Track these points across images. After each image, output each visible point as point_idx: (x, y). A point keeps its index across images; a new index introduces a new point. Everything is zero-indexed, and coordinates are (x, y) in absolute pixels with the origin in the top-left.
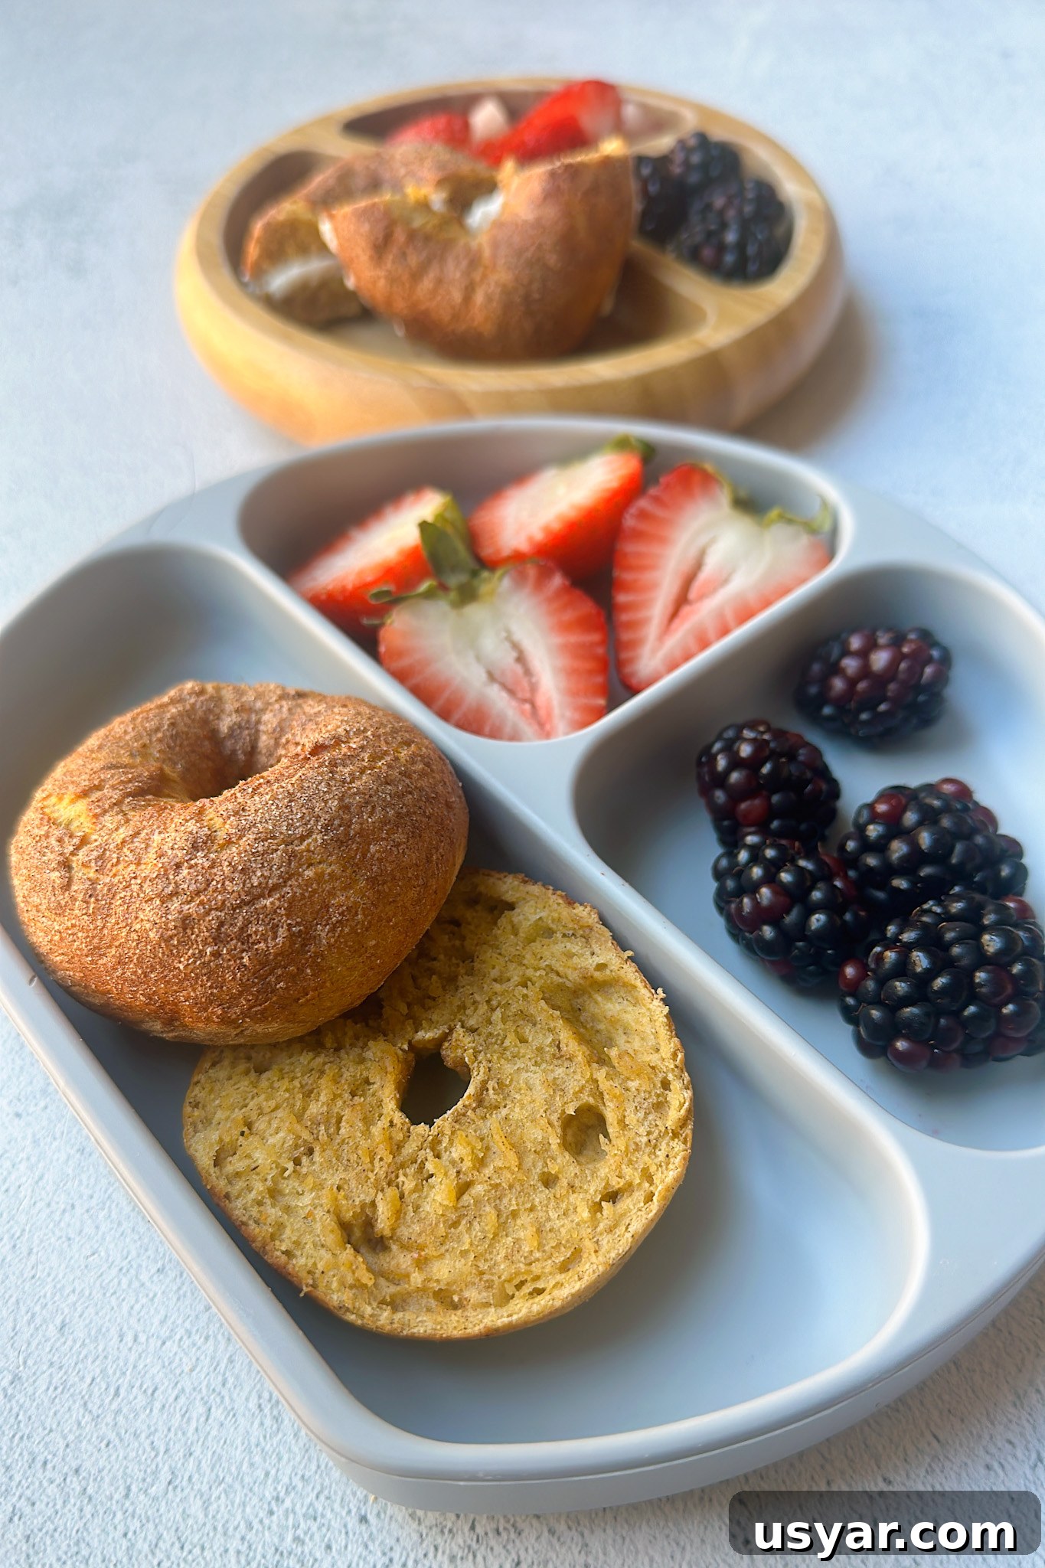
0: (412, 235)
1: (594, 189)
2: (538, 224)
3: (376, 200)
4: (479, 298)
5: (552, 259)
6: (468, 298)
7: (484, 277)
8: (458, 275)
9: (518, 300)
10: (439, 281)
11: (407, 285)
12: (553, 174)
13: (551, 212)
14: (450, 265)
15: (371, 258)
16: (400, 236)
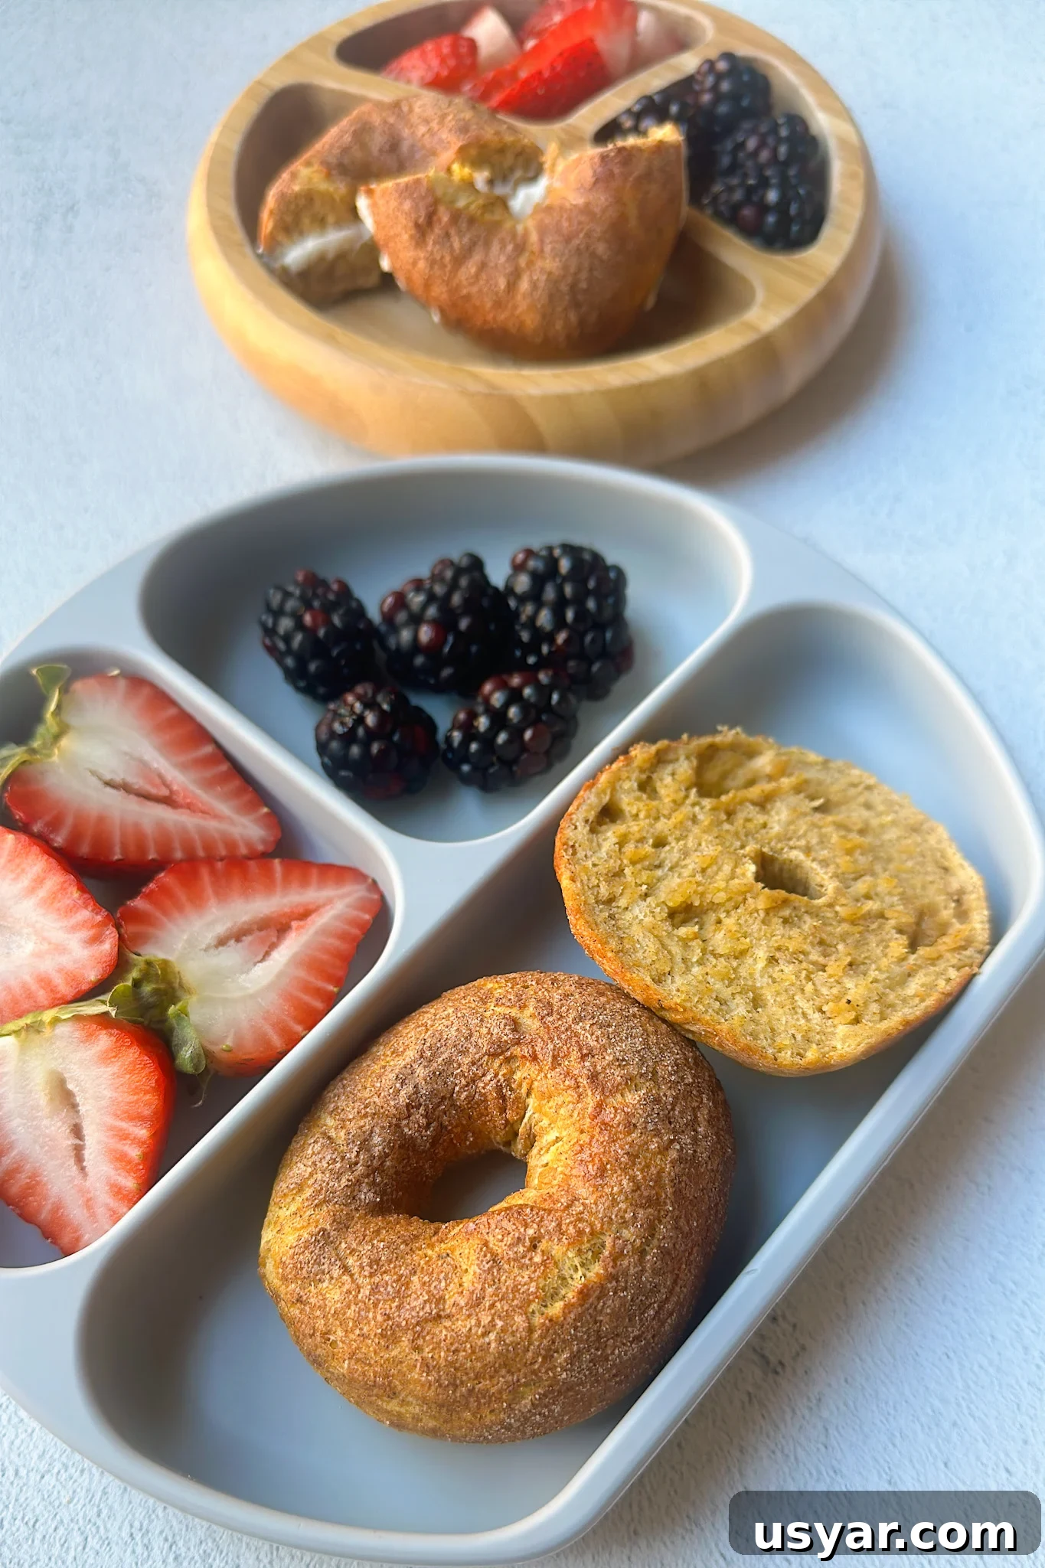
0: (456, 217)
1: (647, 176)
2: (586, 210)
3: (419, 176)
4: (524, 285)
5: (601, 249)
6: (512, 286)
7: (530, 263)
8: (503, 259)
9: (564, 288)
10: (483, 266)
11: (449, 267)
12: (604, 158)
13: (601, 199)
14: (495, 247)
15: (412, 237)
16: (444, 217)
